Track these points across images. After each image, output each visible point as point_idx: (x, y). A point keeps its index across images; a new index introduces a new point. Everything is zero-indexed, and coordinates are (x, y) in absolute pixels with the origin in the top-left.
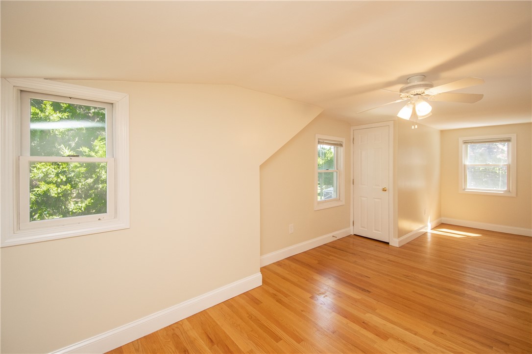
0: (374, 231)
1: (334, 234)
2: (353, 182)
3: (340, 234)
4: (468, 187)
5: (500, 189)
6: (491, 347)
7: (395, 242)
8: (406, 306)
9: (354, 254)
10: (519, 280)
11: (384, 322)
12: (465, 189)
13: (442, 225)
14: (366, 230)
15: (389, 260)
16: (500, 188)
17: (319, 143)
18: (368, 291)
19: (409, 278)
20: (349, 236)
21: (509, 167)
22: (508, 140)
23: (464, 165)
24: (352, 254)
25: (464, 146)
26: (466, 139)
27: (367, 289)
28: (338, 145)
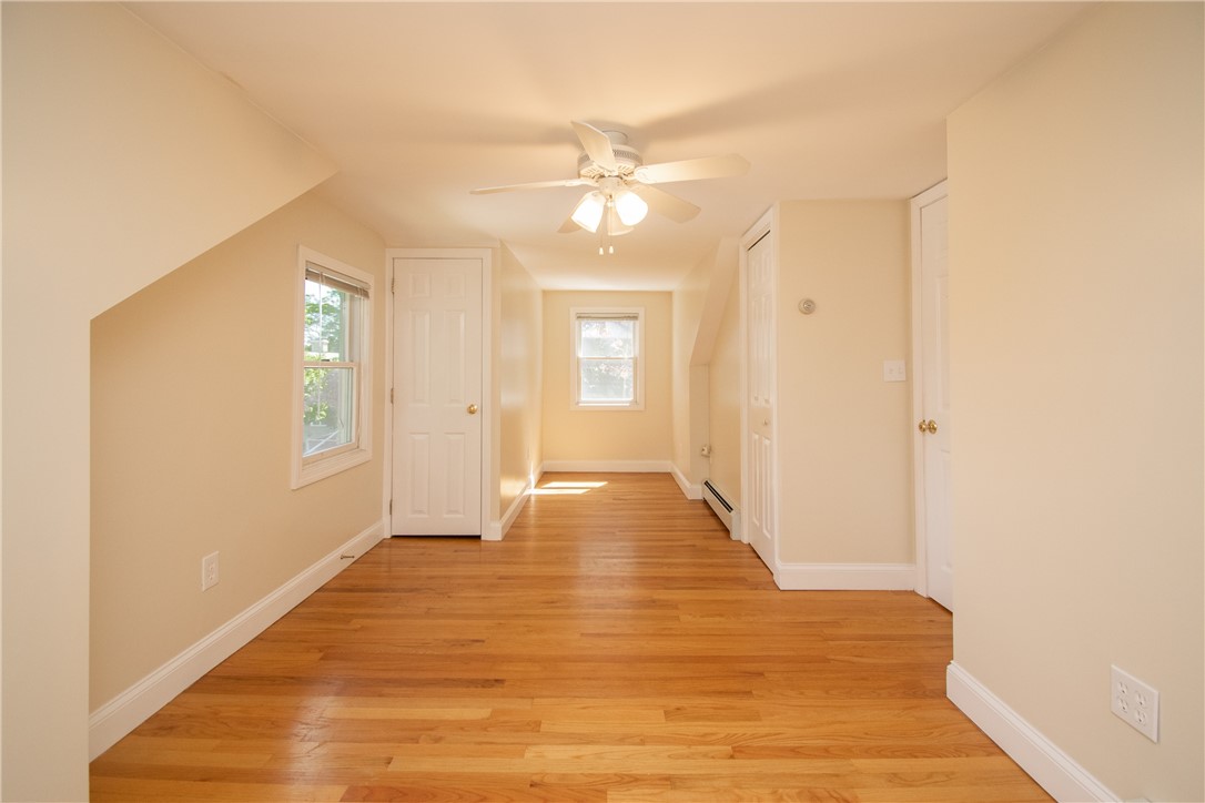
0: (445, 516)
1: (343, 550)
2: (392, 396)
3: (357, 545)
4: (583, 399)
5: (623, 400)
6: (748, 693)
7: (493, 532)
8: (589, 679)
9: (416, 590)
10: (694, 546)
11: (572, 751)
12: (578, 403)
13: (546, 476)
14: (426, 516)
15: (500, 578)
16: (623, 398)
17: (310, 275)
18: (497, 681)
19: (558, 604)
20: (381, 545)
21: (635, 360)
22: (635, 318)
23: (578, 359)
24: (411, 590)
25: (577, 322)
26: (581, 310)
27: (492, 676)
28: (355, 290)
